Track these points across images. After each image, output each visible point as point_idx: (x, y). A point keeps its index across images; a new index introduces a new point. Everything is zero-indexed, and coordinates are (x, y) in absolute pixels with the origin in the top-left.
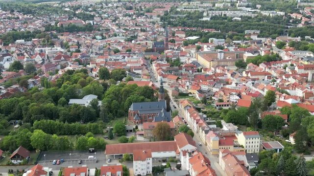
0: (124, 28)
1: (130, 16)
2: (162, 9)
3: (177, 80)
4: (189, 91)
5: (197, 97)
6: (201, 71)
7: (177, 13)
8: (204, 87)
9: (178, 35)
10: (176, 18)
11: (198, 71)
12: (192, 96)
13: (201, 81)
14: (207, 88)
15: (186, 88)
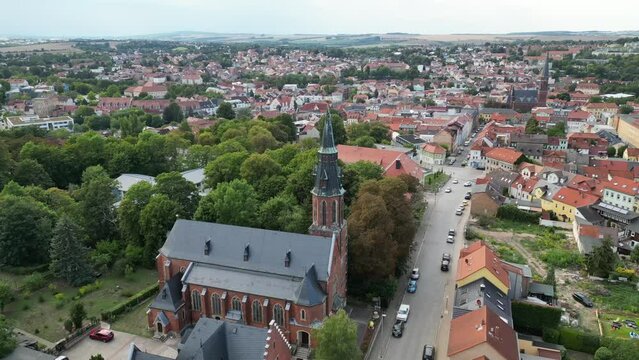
0: (473, 77)
1: (495, 61)
2: (562, 52)
3: (518, 163)
4: (547, 206)
5: (575, 235)
6: (621, 155)
7: (591, 57)
8: (615, 201)
9: (583, 91)
10: (585, 65)
11: (611, 153)
12: (552, 230)
13: (610, 178)
14: (630, 206)
15: (538, 193)
